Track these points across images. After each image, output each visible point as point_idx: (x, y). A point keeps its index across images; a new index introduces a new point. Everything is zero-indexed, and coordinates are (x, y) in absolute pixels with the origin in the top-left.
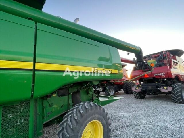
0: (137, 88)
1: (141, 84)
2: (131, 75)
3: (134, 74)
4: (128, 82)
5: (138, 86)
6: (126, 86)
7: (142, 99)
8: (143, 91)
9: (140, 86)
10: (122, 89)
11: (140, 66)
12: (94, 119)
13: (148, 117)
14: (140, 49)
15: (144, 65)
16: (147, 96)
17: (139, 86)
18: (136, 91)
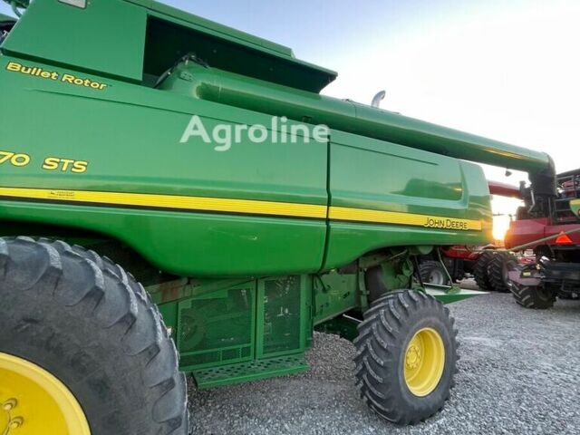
0: (525, 274)
1: (541, 263)
2: (508, 231)
3: (519, 229)
4: (491, 252)
5: (531, 267)
6: (486, 264)
7: (539, 308)
8: (547, 284)
9: (538, 268)
10: (468, 274)
11: (541, 204)
12: (427, 324)
13: (559, 356)
14: (547, 161)
15: (558, 203)
16: (559, 302)
17: (536, 268)
18: (523, 282)
